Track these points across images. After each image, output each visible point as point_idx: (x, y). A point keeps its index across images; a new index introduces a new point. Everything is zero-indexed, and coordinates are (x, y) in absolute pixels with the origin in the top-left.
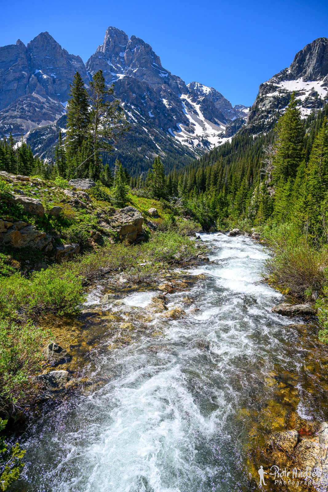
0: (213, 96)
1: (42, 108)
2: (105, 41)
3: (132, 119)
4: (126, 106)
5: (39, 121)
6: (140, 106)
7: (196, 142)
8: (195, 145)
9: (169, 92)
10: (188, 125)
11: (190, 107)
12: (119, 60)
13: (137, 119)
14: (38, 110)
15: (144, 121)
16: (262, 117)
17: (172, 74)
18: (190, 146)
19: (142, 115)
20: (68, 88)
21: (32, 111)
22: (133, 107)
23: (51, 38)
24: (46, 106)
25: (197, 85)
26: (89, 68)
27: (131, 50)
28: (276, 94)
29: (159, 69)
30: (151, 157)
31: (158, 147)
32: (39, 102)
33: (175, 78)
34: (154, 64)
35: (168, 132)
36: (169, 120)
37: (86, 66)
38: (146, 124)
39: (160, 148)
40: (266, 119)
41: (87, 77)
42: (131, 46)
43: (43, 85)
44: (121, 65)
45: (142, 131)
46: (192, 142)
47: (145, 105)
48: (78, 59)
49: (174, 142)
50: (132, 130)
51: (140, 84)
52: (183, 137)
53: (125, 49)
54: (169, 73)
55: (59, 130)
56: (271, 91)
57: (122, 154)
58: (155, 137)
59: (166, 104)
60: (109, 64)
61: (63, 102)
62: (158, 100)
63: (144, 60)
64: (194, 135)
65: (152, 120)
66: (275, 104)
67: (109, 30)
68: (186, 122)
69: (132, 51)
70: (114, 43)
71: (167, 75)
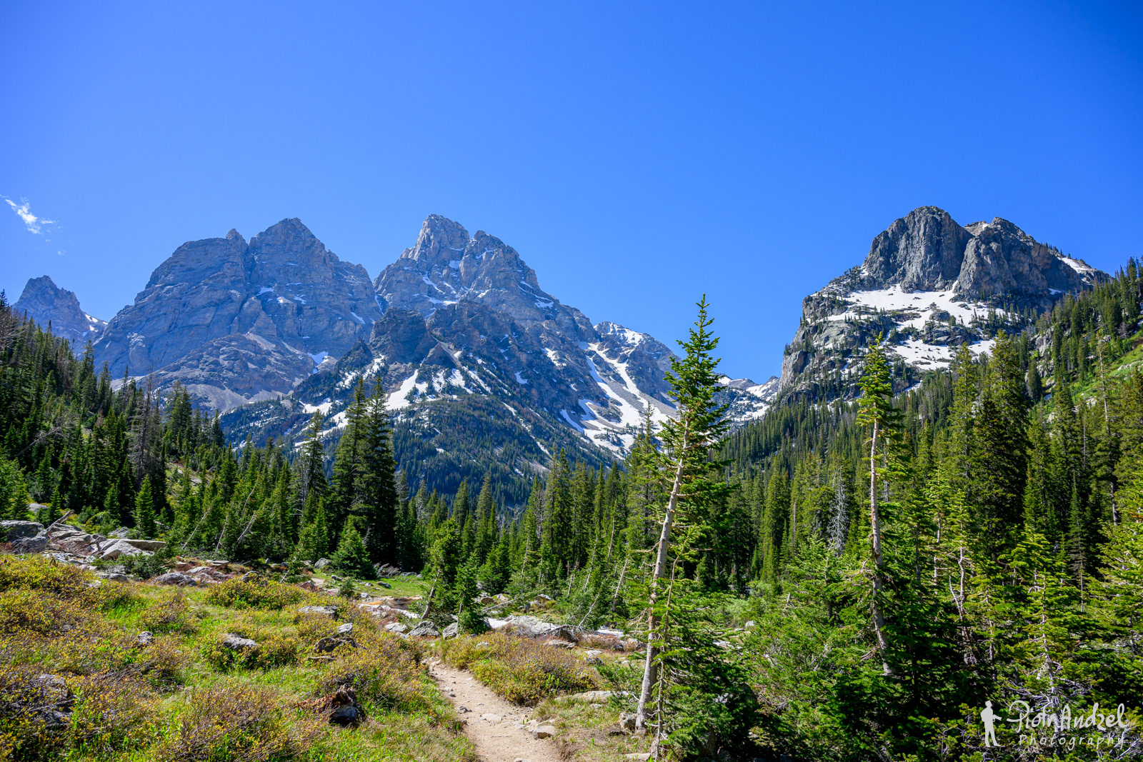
0: (649, 350)
1: (263, 363)
2: (419, 240)
3: (479, 386)
4: (464, 359)
5: (251, 392)
6: (497, 359)
7: (628, 441)
8: (627, 447)
9: (558, 336)
10: (604, 404)
11: (607, 368)
12: (448, 275)
13: (489, 385)
14: (253, 367)
15: (506, 391)
16: (832, 364)
17: (561, 303)
18: (615, 448)
19: (502, 379)
20: (329, 325)
21: (237, 369)
22: (480, 361)
23: (305, 229)
24: (272, 360)
25: (614, 328)
26: (380, 287)
27: (474, 255)
28: (851, 315)
29: (532, 294)
30: (528, 471)
31: (542, 448)
32: (258, 350)
33: (568, 311)
34: (524, 283)
35: (561, 417)
36: (561, 391)
37: (374, 285)
38: (513, 398)
39: (546, 451)
40: (842, 367)
41: (374, 305)
42: (474, 249)
43: (273, 317)
44: (452, 284)
45: (504, 412)
46: (619, 440)
47: (506, 358)
48: (360, 271)
49: (577, 439)
50: (480, 408)
51: (495, 315)
52: (596, 428)
53: (462, 254)
54: (556, 302)
55: (297, 406)
56: (835, 310)
57: (456, 462)
58: (534, 424)
59: (553, 358)
60: (426, 281)
61: (314, 352)
62: (536, 349)
63: (502, 274)
64: (622, 425)
65: (525, 390)
66: (855, 338)
67: (430, 221)
68: (601, 399)
69: (477, 257)
70: (439, 242)
71: (550, 305)
